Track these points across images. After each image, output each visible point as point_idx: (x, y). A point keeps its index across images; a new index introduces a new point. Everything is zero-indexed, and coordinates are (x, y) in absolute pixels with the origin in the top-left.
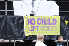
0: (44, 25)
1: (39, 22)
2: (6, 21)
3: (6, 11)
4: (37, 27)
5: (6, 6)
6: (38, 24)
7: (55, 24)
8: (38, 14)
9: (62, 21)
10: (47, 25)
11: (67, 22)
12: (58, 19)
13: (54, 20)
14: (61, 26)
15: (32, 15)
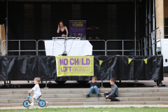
0: (77, 66)
1: (72, 62)
2: (37, 61)
3: (37, 51)
4: (70, 68)
5: (37, 45)
6: (71, 64)
7: (89, 64)
8: (71, 54)
9: (96, 62)
10: (80, 65)
11: (101, 62)
12: (92, 59)
13: (87, 59)
14: (95, 67)
15: (64, 55)
